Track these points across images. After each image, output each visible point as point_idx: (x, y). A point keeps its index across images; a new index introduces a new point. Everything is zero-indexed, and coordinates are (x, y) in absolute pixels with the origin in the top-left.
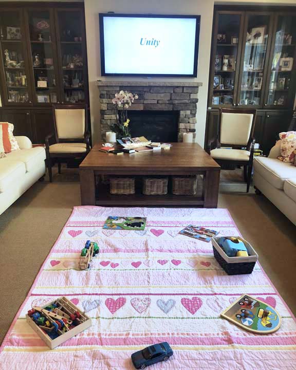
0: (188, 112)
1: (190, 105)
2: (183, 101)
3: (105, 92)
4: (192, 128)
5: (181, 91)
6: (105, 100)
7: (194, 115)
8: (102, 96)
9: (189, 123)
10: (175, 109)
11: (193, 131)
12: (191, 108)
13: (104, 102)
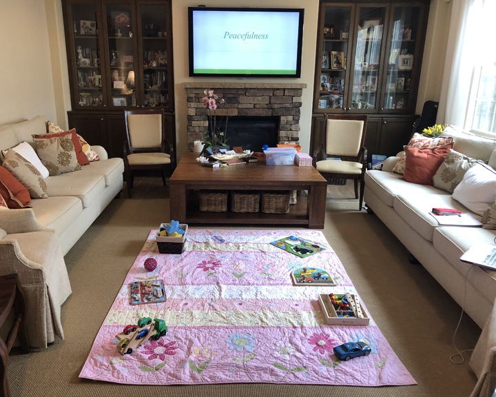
0: (290, 118)
1: (292, 110)
2: (284, 106)
3: (193, 95)
4: (295, 136)
5: (282, 94)
6: (193, 105)
7: (297, 121)
8: (189, 100)
9: (291, 130)
10: (274, 115)
11: (296, 139)
12: (293, 112)
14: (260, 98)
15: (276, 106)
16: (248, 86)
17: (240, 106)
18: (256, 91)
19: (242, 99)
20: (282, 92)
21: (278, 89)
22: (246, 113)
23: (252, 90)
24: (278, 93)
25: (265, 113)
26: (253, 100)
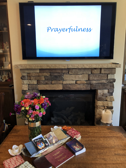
0: (106, 91)
1: (107, 85)
2: (101, 82)
3: (26, 75)
4: (110, 105)
5: (99, 72)
6: (26, 82)
7: (111, 94)
8: (23, 78)
9: (106, 100)
10: (93, 89)
11: (111, 108)
12: (109, 87)
13: (25, 83)
14: (80, 76)
15: (94, 82)
16: (70, 67)
17: (64, 82)
18: (77, 70)
19: (66, 77)
20: (99, 70)
21: (95, 69)
22: (70, 88)
23: (74, 70)
24: (95, 72)
25: (85, 87)
26: (75, 77)
